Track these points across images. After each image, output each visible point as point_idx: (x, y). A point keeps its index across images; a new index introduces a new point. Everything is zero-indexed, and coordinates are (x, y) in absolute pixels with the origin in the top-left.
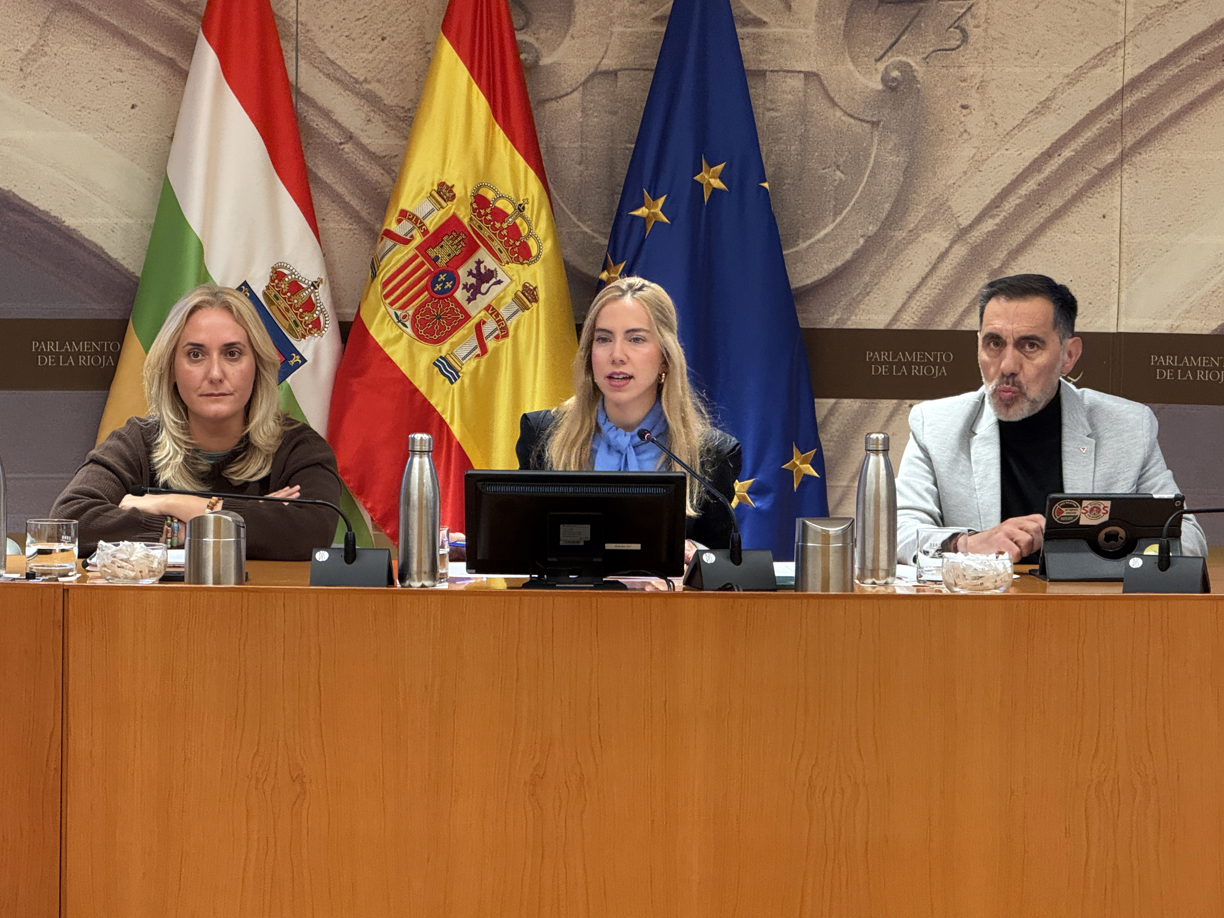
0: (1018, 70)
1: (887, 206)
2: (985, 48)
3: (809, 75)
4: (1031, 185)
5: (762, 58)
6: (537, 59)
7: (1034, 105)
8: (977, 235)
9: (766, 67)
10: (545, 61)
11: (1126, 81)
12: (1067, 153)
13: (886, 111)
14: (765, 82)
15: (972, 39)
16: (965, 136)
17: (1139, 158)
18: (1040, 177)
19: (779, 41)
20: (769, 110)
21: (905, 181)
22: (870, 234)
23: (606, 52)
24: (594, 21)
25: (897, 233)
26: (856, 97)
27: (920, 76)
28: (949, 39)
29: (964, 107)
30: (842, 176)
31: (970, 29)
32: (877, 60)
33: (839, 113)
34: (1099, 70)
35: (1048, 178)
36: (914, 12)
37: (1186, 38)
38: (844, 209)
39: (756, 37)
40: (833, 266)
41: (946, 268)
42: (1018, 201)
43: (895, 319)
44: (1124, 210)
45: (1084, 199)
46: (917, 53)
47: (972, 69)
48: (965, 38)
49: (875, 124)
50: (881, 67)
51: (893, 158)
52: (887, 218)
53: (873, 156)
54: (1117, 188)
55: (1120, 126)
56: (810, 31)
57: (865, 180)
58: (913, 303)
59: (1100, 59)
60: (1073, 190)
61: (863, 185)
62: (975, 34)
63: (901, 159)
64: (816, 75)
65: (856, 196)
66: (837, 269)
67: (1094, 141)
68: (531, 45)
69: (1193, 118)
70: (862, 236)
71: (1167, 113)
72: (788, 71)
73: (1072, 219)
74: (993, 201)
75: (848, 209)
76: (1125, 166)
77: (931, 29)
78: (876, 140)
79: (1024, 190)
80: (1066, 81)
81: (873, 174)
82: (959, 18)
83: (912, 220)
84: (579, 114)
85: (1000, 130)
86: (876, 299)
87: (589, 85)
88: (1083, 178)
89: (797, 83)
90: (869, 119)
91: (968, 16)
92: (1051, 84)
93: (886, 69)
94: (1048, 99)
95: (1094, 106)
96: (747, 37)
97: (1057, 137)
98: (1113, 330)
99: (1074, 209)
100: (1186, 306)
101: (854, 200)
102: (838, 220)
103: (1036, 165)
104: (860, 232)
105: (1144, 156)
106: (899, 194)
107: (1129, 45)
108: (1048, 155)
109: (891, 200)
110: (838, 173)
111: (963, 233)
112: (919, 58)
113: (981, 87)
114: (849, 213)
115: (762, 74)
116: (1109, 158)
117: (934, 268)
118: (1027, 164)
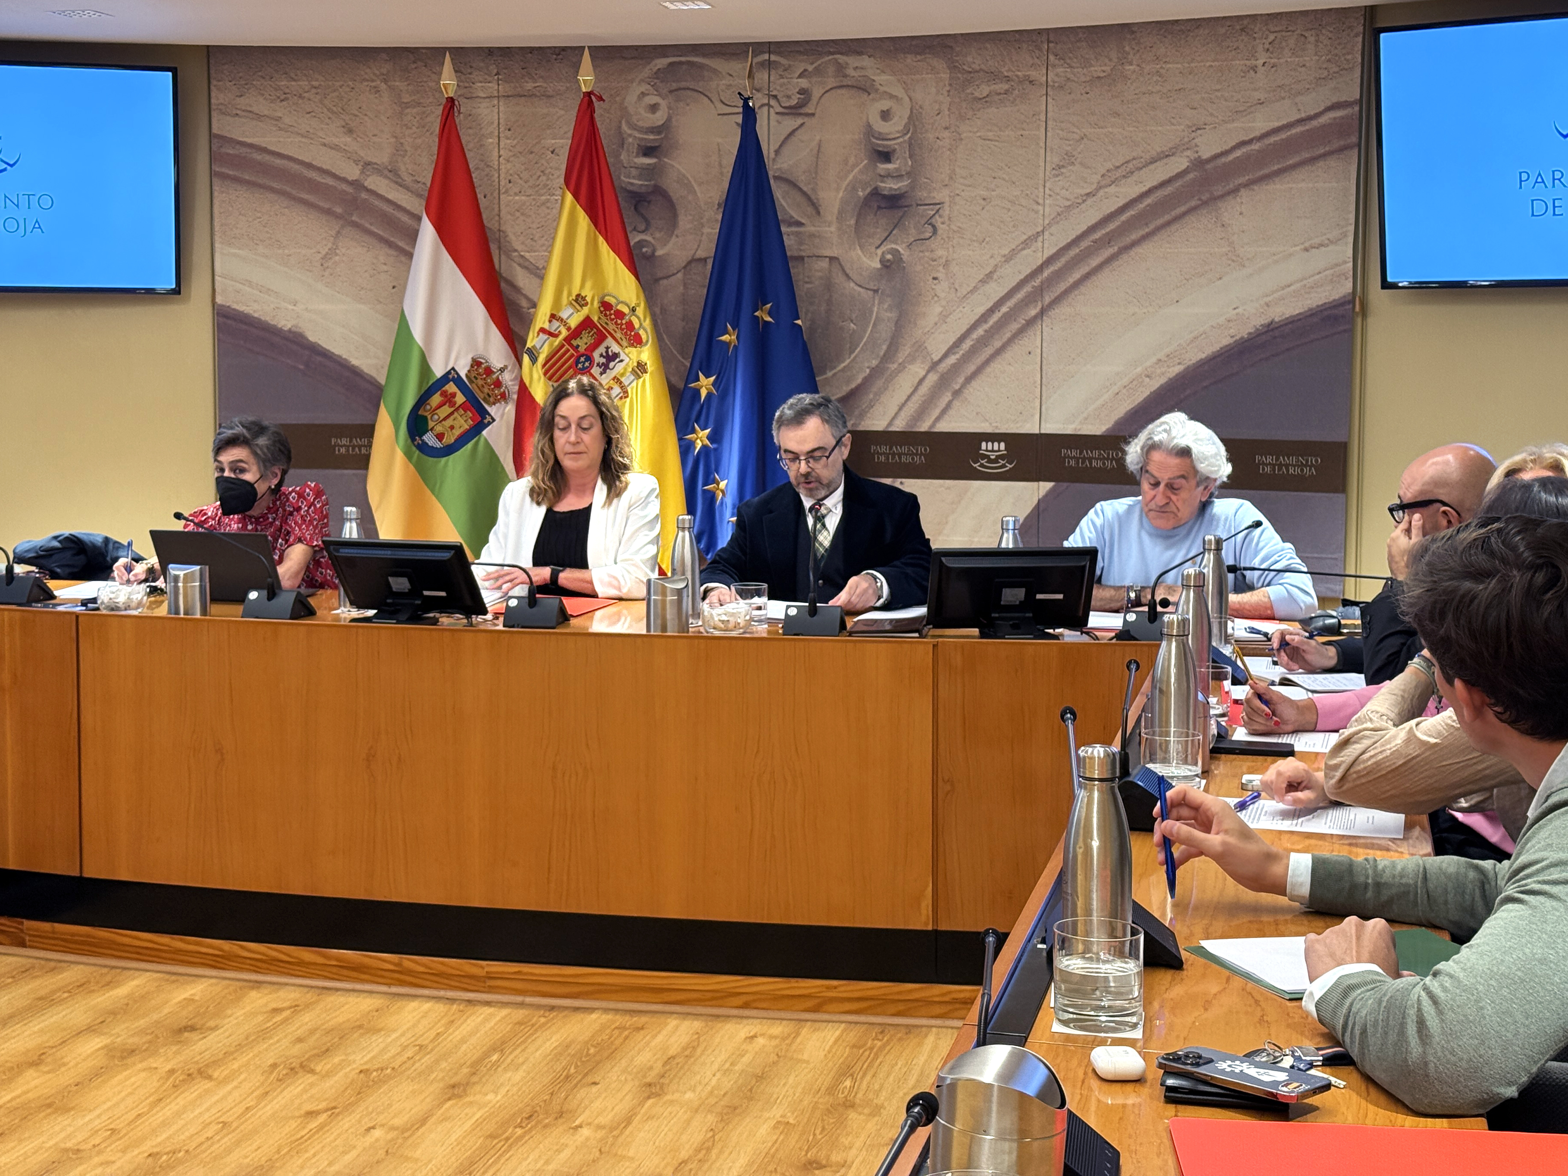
0: (970, 253)
1: (884, 347)
2: (949, 238)
3: (832, 259)
4: (980, 331)
5: (802, 248)
6: (654, 251)
7: (982, 276)
8: (944, 366)
9: (804, 254)
10: (659, 253)
11: (1044, 259)
12: (1004, 309)
13: (884, 282)
14: (804, 264)
15: (940, 232)
16: (936, 298)
17: (1053, 312)
18: (986, 326)
19: (812, 236)
20: (807, 283)
21: (896, 330)
22: (874, 366)
23: (699, 246)
24: (691, 226)
25: (890, 365)
26: (864, 273)
27: (905, 258)
28: (923, 232)
29: (935, 279)
30: (855, 327)
31: (939, 225)
32: (877, 248)
33: (852, 285)
34: (1025, 252)
35: (992, 327)
36: (900, 214)
37: (1084, 227)
38: (856, 349)
39: (797, 234)
40: (849, 388)
41: (924, 389)
42: (972, 343)
43: (890, 424)
44: (1044, 349)
45: (1016, 341)
46: (903, 242)
47: (940, 252)
48: (935, 230)
49: (876, 291)
50: (879, 252)
51: (889, 314)
52: (884, 355)
53: (875, 314)
54: (1039, 333)
55: (1040, 291)
56: (833, 229)
57: (870, 329)
58: (903, 414)
59: (1026, 244)
60: (1008, 335)
61: (869, 332)
62: (941, 228)
63: (893, 315)
64: (836, 259)
65: (865, 340)
66: (852, 390)
67: (1022, 301)
68: (650, 242)
69: (1089, 284)
70: (868, 367)
71: (1071, 280)
72: (818, 256)
73: (1008, 355)
74: (954, 343)
75: (859, 349)
76: (1044, 318)
77: (912, 226)
78: (876, 302)
79: (975, 335)
80: (1003, 259)
81: (875, 324)
82: (931, 218)
83: (901, 357)
84: (682, 288)
85: (959, 294)
86: (878, 409)
87: (688, 268)
88: (1015, 326)
89: (825, 264)
90: (872, 287)
91: (937, 216)
92: (993, 262)
93: (883, 253)
94: (991, 272)
95: (1022, 277)
96: (793, 234)
97: (998, 298)
98: (1037, 431)
99: (1009, 348)
100: (1085, 415)
101: (862, 343)
102: (853, 356)
103: (984, 318)
104: (867, 365)
105: (1056, 310)
106: (893, 338)
107: (1046, 233)
108: (991, 311)
109: (887, 343)
110: (852, 325)
111: (934, 365)
112: (904, 245)
113: (946, 265)
114: (859, 352)
115: (802, 258)
116: (1033, 312)
117: (916, 389)
118: (977, 317)
